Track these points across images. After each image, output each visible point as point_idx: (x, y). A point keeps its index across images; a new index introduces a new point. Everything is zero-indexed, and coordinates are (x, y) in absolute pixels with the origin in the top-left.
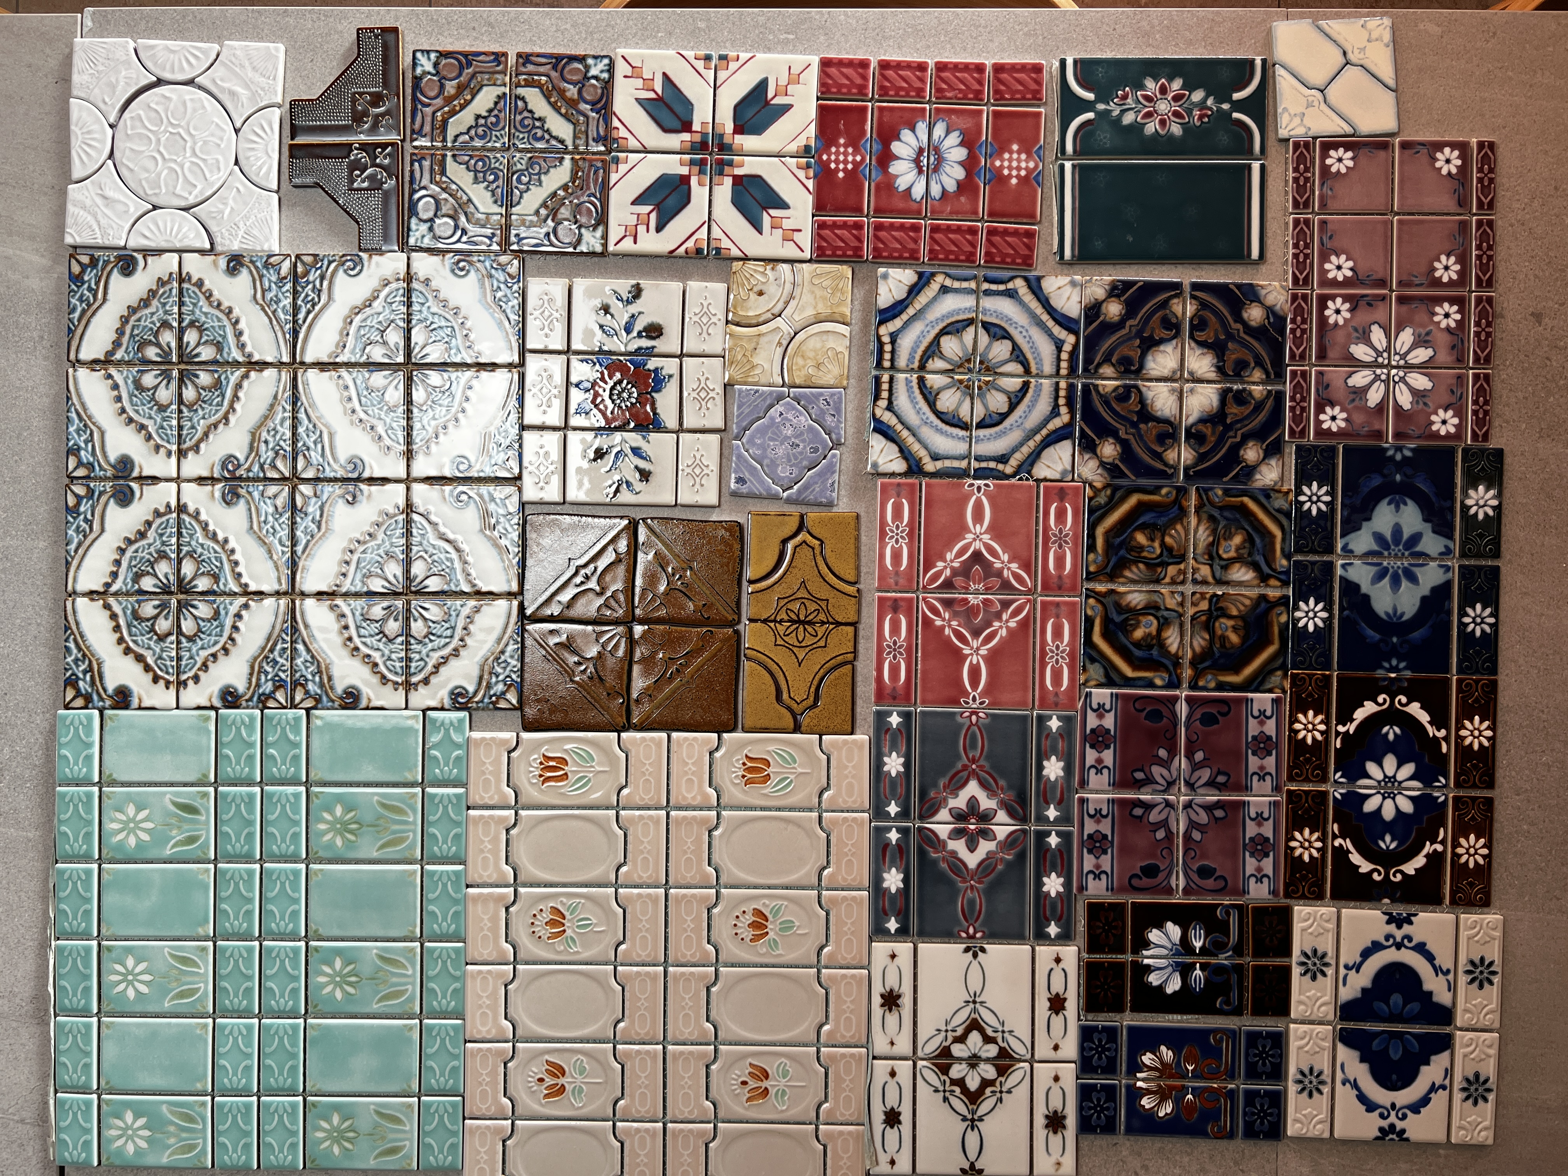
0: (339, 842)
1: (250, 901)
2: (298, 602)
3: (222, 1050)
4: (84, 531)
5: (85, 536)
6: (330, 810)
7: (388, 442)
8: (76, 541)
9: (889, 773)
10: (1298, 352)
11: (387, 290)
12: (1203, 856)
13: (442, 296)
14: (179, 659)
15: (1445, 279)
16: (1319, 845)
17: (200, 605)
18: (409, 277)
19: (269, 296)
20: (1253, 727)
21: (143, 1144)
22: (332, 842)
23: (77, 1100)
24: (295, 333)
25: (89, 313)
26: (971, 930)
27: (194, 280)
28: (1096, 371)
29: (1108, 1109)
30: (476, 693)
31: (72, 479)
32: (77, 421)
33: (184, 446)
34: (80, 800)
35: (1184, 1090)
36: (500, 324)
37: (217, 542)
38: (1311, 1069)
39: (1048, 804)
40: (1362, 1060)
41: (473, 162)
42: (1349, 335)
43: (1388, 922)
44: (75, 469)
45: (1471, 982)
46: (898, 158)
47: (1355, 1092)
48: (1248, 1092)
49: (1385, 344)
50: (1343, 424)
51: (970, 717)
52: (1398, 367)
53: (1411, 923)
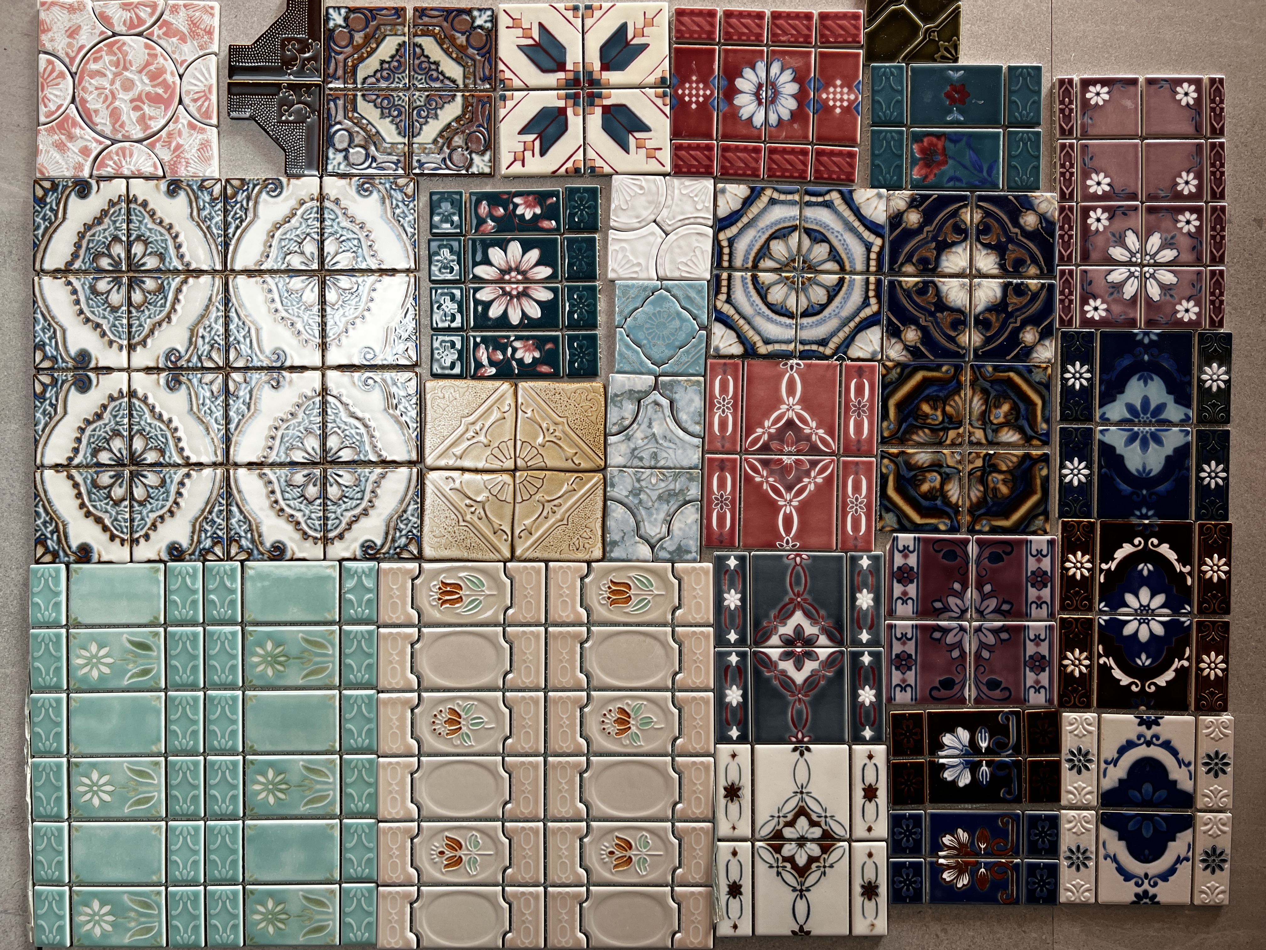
0: (270, 672)
1: (196, 722)
2: (231, 472)
3: (173, 848)
4: (50, 413)
5: (51, 418)
6: (262, 646)
7: (306, 336)
8: (43, 422)
9: (729, 606)
10: (1066, 254)
11: (304, 207)
12: (992, 672)
13: (349, 213)
14: (132, 520)
15: (1186, 192)
16: (1087, 662)
17: (149, 475)
18: (322, 197)
19: (205, 213)
20: (1032, 564)
21: (108, 928)
22: (264, 673)
23: (52, 892)
24: (226, 245)
25: (51, 230)
26: (800, 736)
27: (140, 201)
28: (900, 270)
29: (915, 882)
30: (383, 546)
31: (38, 370)
32: (42, 321)
33: (133, 342)
34: (51, 640)
35: (978, 865)
36: (397, 236)
37: (163, 421)
38: (1078, 847)
39: (861, 629)
40: (1120, 839)
41: (379, 100)
42: (1108, 240)
43: (1140, 724)
44: (41, 361)
45: (1208, 772)
46: (741, 92)
47: (1115, 865)
48: (1030, 865)
49: (1138, 246)
50: (1104, 314)
51: (795, 558)
52: (1149, 265)
53: (1158, 724)
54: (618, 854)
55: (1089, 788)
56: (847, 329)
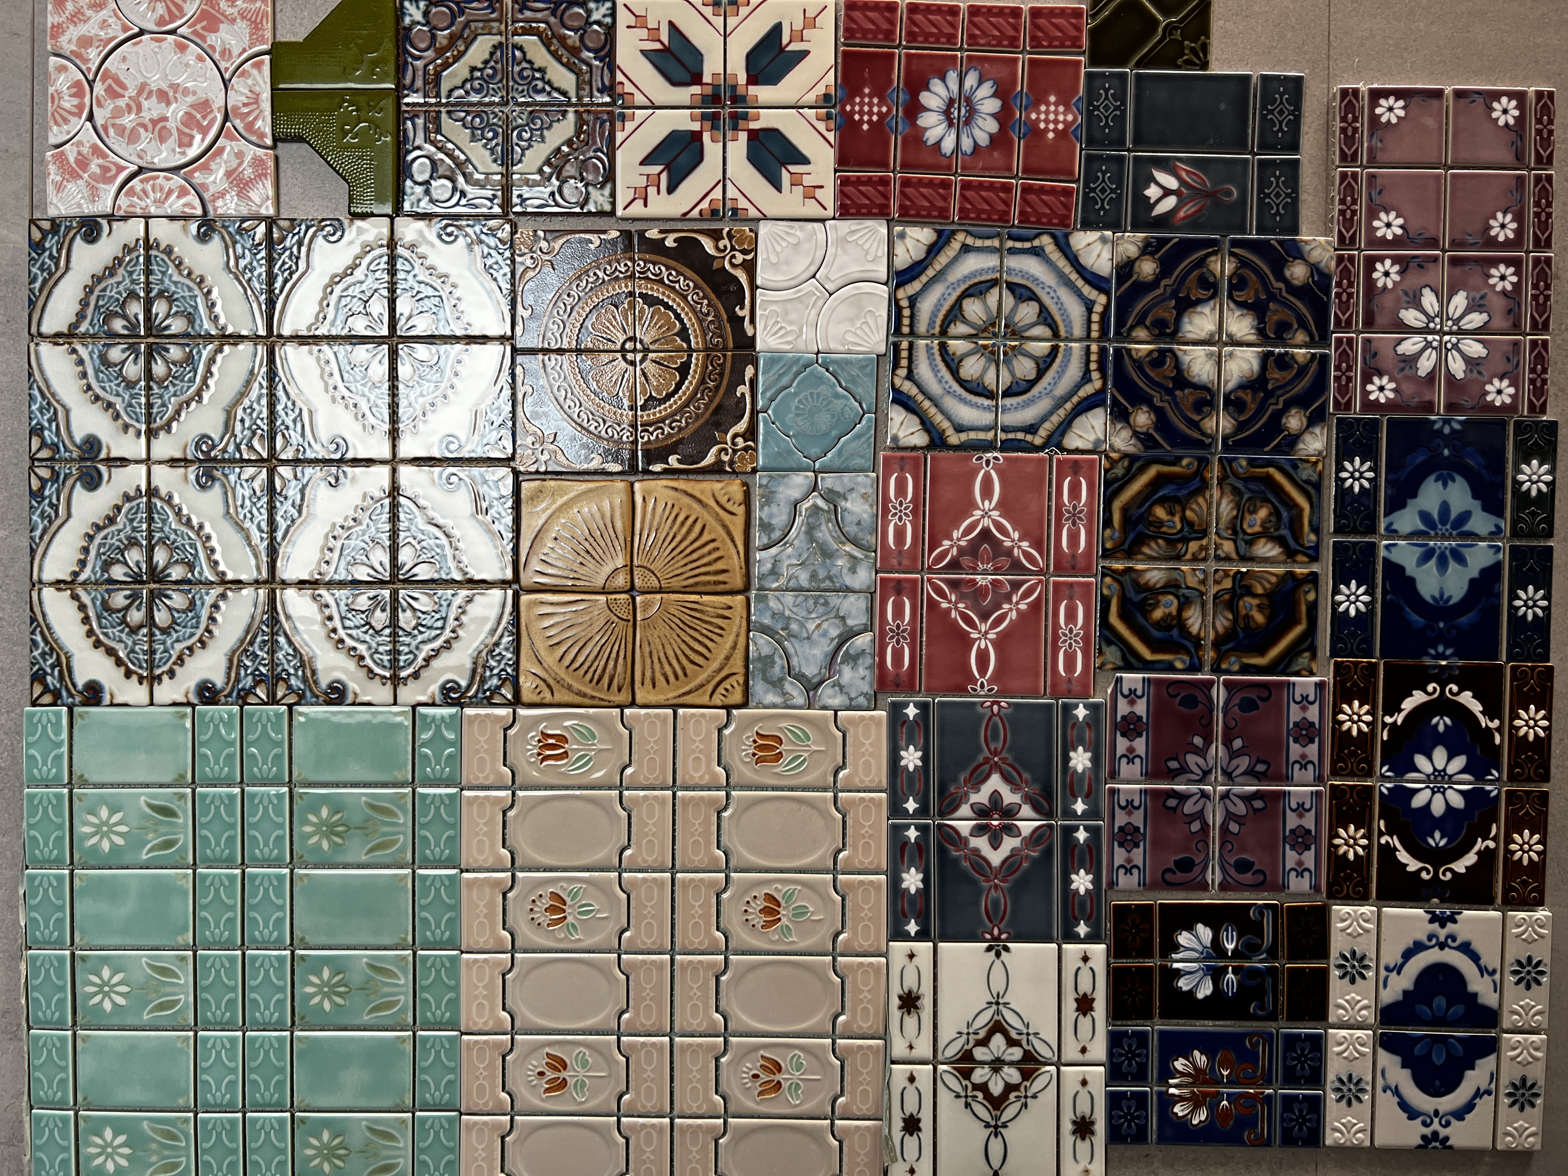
0: (325, 845)
1: (231, 908)
2: (278, 592)
3: (204, 1065)
4: (49, 516)
5: (50, 522)
6: (317, 812)
7: (371, 420)
8: (41, 527)
9: (906, 767)
10: (1343, 319)
11: (369, 257)
12: (1242, 850)
13: (429, 263)
14: (152, 652)
15: (1501, 239)
16: (1364, 842)
17: (174, 595)
18: (393, 243)
19: (242, 263)
20: (1295, 713)
21: (124, 1163)
22: (318, 846)
23: (54, 1116)
24: (271, 303)
25: (51, 283)
26: (996, 932)
27: (162, 247)
28: (1129, 335)
29: (1138, 1117)
30: (469, 687)
31: (35, 461)
32: (39, 399)
33: (154, 426)
34: (49, 802)
35: (1219, 1096)
36: (489, 293)
37: (192, 528)
38: (1350, 1077)
39: (1075, 797)
40: (1404, 1066)
41: (469, 118)
42: (1398, 299)
43: (1431, 921)
44: (39, 450)
45: (1518, 983)
46: (927, 110)
47: (1396, 1099)
48: (1285, 1097)
49: (1437, 309)
50: (1391, 395)
51: (991, 707)
52: (1450, 333)
53: (1455, 921)
54: (764, 1077)
55: (1365, 1002)
56: (1062, 412)
